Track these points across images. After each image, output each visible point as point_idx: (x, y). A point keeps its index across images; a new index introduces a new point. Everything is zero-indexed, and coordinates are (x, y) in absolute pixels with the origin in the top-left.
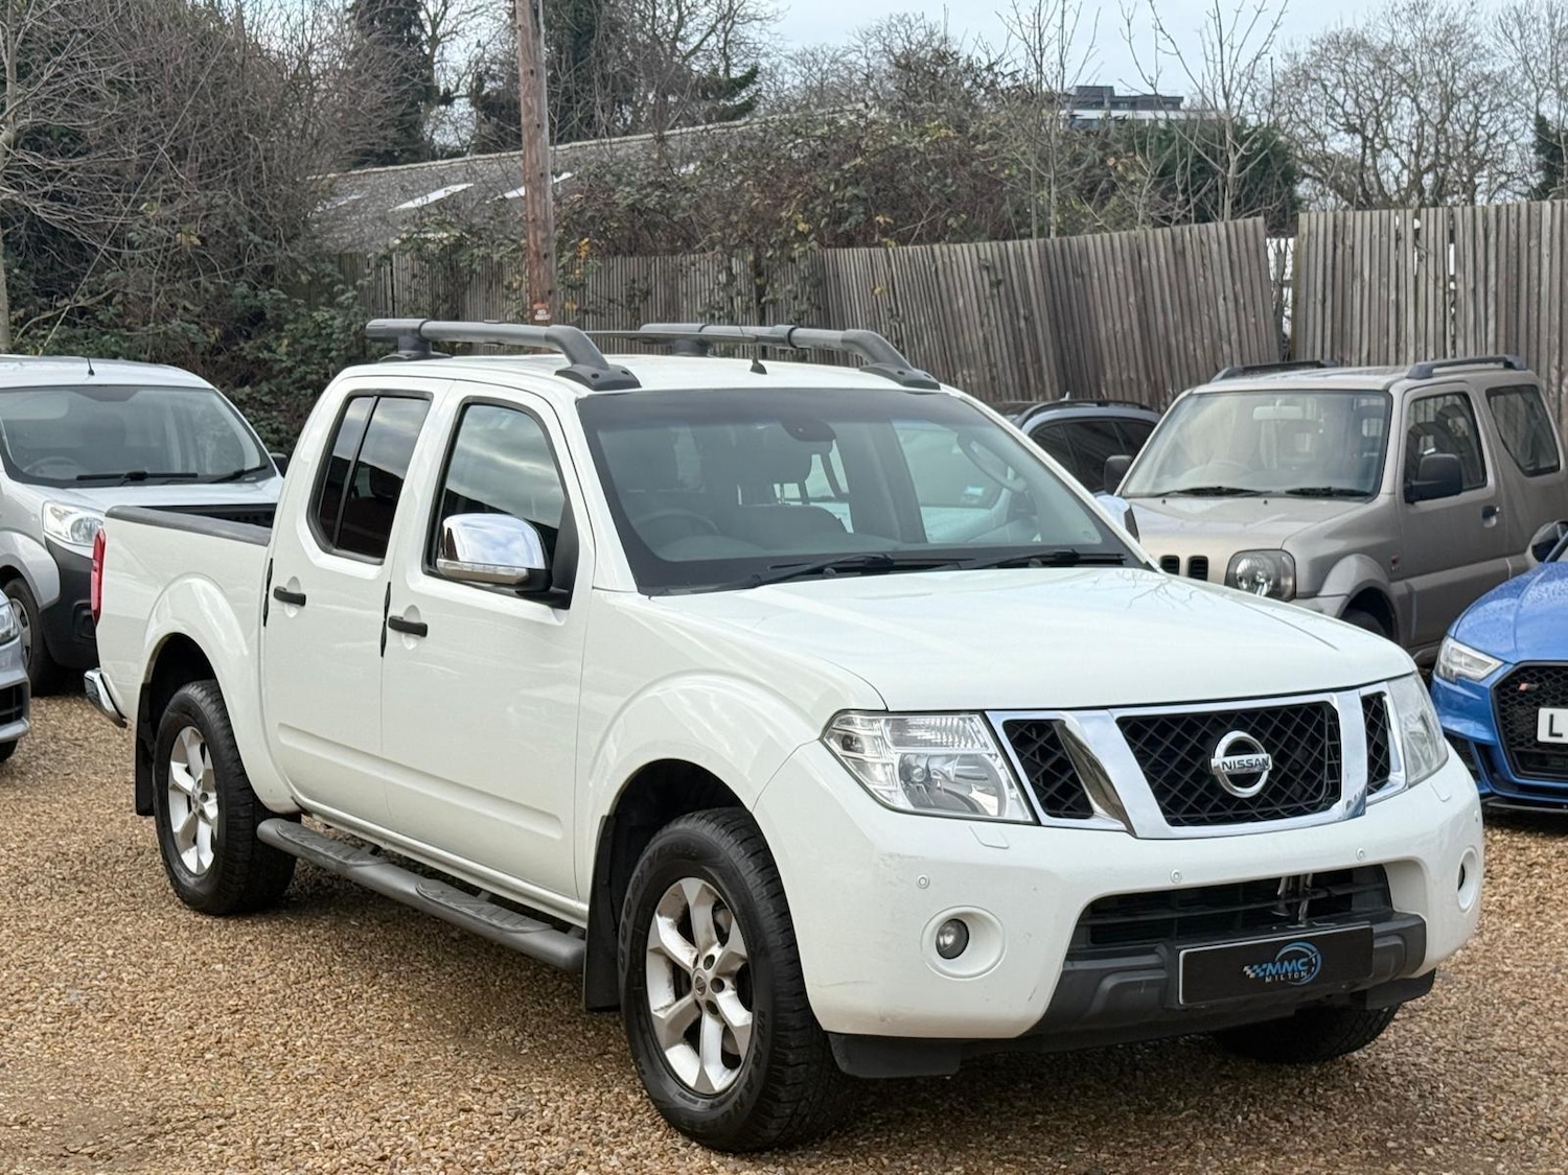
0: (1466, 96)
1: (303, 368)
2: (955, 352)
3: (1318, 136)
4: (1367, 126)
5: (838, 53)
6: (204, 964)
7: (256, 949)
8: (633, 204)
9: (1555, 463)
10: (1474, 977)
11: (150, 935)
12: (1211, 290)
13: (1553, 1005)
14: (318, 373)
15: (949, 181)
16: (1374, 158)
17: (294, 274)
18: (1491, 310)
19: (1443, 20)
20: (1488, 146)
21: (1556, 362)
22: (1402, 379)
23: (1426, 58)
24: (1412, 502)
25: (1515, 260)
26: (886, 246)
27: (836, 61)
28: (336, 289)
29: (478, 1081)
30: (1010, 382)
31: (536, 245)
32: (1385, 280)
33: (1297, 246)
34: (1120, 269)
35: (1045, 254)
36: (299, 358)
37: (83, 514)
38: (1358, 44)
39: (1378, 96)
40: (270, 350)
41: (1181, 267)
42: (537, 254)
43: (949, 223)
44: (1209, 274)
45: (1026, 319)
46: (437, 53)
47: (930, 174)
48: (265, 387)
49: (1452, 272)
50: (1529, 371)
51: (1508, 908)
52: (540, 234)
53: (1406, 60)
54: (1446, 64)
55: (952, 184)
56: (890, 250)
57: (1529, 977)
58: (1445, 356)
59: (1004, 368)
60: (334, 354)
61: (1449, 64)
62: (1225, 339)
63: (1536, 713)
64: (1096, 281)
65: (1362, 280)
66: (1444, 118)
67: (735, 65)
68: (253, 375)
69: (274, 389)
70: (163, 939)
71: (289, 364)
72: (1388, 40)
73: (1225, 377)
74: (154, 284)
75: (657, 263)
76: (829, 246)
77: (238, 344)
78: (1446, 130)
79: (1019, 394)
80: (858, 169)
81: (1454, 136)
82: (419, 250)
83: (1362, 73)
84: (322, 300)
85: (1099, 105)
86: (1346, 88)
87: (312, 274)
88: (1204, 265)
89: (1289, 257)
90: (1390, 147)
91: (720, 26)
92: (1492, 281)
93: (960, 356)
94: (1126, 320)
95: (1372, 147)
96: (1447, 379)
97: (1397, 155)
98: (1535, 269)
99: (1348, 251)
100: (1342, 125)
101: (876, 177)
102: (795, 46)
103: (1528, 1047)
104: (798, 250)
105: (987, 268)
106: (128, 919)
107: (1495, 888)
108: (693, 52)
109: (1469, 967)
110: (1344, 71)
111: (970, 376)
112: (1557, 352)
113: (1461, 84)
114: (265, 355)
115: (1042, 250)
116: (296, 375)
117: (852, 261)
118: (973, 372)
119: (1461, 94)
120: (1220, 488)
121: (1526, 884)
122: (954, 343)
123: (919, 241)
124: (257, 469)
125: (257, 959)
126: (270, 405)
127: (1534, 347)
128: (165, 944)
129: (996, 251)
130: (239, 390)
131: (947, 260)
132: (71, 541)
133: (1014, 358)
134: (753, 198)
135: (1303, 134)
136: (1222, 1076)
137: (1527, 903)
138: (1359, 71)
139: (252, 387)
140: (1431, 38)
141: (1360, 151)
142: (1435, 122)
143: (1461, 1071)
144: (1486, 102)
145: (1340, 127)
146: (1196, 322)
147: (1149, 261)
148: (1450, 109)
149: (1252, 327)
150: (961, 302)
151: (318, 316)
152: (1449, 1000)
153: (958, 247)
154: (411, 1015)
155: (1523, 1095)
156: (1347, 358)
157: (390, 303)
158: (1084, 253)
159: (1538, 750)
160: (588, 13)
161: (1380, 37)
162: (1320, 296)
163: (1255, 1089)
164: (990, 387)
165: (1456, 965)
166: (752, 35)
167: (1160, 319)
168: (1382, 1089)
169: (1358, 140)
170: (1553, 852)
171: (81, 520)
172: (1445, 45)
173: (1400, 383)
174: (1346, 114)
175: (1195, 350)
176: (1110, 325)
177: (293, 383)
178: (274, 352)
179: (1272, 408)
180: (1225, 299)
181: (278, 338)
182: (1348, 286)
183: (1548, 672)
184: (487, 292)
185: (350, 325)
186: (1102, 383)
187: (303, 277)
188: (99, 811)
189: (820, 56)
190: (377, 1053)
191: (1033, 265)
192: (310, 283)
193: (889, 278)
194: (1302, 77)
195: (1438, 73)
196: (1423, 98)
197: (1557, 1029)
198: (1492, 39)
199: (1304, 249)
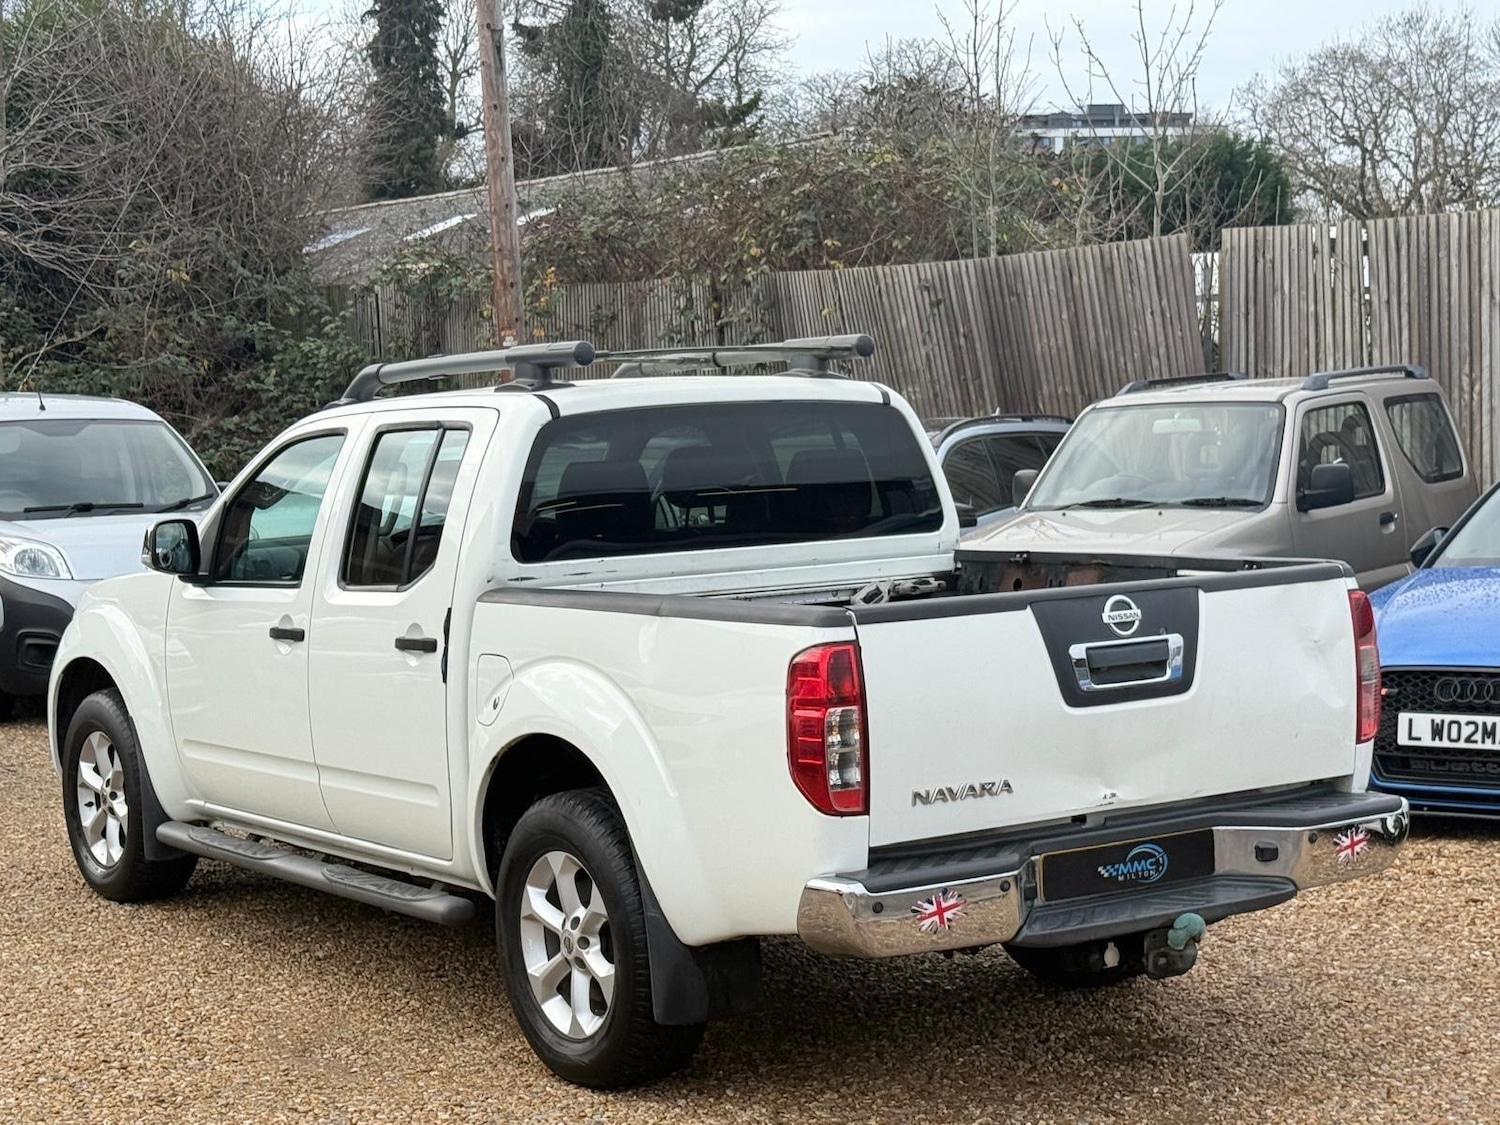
0: (1463, 106)
1: (290, 397)
2: (900, 370)
3: (1317, 149)
4: (1366, 137)
5: (850, 79)
6: (66, 988)
7: (122, 972)
8: (597, 232)
9: (1458, 469)
10: (1298, 980)
11: (23, 959)
12: (1139, 306)
13: (1367, 1008)
14: (304, 401)
15: (894, 204)
16: (1374, 168)
17: (285, 307)
18: (1405, 319)
19: (1438, 34)
20: (1486, 156)
21: (1466, 369)
22: (1297, 390)
23: (1421, 70)
24: (1305, 511)
25: (1425, 271)
26: (833, 268)
27: (849, 86)
28: (323, 320)
29: (298, 1100)
30: (952, 398)
31: (502, 273)
32: (1304, 293)
33: (1222, 260)
34: (1052, 287)
35: (982, 273)
36: (286, 387)
37: (26, 546)
38: (1357, 59)
39: (1376, 109)
40: (257, 379)
41: (1109, 282)
42: (504, 282)
43: (894, 245)
44: (1136, 290)
45: (965, 336)
46: (458, 88)
47: (875, 197)
48: (253, 416)
49: (1367, 284)
50: (1430, 380)
51: (1350, 911)
52: (507, 263)
53: (1402, 72)
54: (1441, 75)
55: (898, 206)
56: (837, 271)
57: (1351, 979)
58: (1362, 365)
59: (946, 386)
60: (319, 382)
61: (1445, 75)
62: (1154, 352)
63: (1396, 717)
64: (1030, 299)
65: (1283, 294)
66: (1442, 129)
67: (746, 93)
68: (244, 405)
69: (262, 418)
70: (35, 963)
71: (276, 393)
72: (1384, 54)
73: (1129, 391)
74: (146, 319)
75: (623, 290)
76: (783, 269)
77: (226, 375)
78: (1443, 141)
79: (961, 410)
80: (807, 195)
81: (1452, 146)
82: (399, 281)
83: (1360, 87)
84: (311, 330)
85: (1111, 123)
86: (1345, 101)
87: (300, 307)
88: (1132, 282)
89: (1216, 271)
90: (1389, 159)
91: (731, 56)
92: (1405, 293)
93: (904, 374)
94: (1060, 335)
95: (1372, 158)
96: (1342, 390)
97: (1396, 166)
98: (1444, 279)
99: (1269, 265)
100: (1342, 137)
101: (826, 202)
102: (805, 74)
103: (1333, 1049)
104: (750, 274)
105: (928, 289)
106: (6, 944)
107: (1344, 891)
108: (706, 81)
109: (1296, 970)
110: (1342, 85)
111: (915, 393)
112: (1468, 360)
113: (1458, 95)
114: (253, 385)
115: (979, 269)
116: (283, 403)
117: (802, 282)
118: (917, 389)
119: (1458, 105)
120: (1119, 500)
121: (1374, 887)
122: (898, 360)
123: (867, 262)
124: (203, 498)
125: (119, 982)
126: (257, 434)
127: (1445, 355)
128: (36, 968)
129: (935, 270)
130: (228, 420)
131: (889, 281)
132: (15, 572)
133: (954, 373)
134: (710, 224)
135: (1303, 147)
136: (1028, 1083)
137: (1370, 904)
138: (1356, 85)
139: (241, 417)
140: (1426, 51)
141: (1359, 162)
142: (1433, 132)
143: (1261, 1075)
144: (1483, 112)
145: (1340, 140)
146: (1126, 337)
147: (1080, 277)
148: (1447, 120)
149: (1178, 340)
150: (904, 321)
151: (305, 346)
152: (1269, 1003)
153: (899, 268)
154: (254, 1035)
155: (1314, 1098)
156: (1270, 370)
157: (376, 332)
158: (1018, 272)
159: (1399, 754)
160: (596, 46)
161: (1377, 51)
162: (1243, 309)
163: (1055, 1096)
164: (933, 402)
165: (1285, 969)
166: (763, 63)
167: (1092, 334)
168: (1179, 1094)
169: (1358, 152)
170: (1411, 855)
171: (25, 551)
172: (1441, 57)
173: (1292, 394)
174: (1345, 126)
175: (1125, 364)
176: (1045, 340)
177: (281, 411)
178: (262, 382)
179: (1170, 421)
180: (1152, 313)
181: (266, 369)
182: (1269, 300)
183: (1407, 677)
184: (465, 320)
185: (335, 354)
186: (1039, 398)
187: (291, 309)
188: (13, 836)
189: (833, 82)
190: (209, 1075)
191: (970, 283)
192: (300, 315)
193: (837, 298)
194: (1299, 92)
195: (1435, 86)
196: (1420, 108)
197: (1365, 1032)
198: (1487, 51)
199: (1228, 264)
